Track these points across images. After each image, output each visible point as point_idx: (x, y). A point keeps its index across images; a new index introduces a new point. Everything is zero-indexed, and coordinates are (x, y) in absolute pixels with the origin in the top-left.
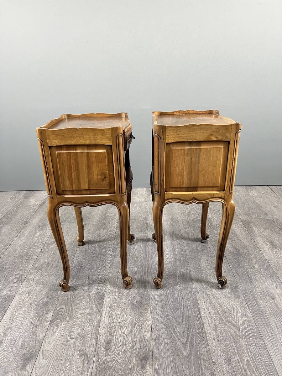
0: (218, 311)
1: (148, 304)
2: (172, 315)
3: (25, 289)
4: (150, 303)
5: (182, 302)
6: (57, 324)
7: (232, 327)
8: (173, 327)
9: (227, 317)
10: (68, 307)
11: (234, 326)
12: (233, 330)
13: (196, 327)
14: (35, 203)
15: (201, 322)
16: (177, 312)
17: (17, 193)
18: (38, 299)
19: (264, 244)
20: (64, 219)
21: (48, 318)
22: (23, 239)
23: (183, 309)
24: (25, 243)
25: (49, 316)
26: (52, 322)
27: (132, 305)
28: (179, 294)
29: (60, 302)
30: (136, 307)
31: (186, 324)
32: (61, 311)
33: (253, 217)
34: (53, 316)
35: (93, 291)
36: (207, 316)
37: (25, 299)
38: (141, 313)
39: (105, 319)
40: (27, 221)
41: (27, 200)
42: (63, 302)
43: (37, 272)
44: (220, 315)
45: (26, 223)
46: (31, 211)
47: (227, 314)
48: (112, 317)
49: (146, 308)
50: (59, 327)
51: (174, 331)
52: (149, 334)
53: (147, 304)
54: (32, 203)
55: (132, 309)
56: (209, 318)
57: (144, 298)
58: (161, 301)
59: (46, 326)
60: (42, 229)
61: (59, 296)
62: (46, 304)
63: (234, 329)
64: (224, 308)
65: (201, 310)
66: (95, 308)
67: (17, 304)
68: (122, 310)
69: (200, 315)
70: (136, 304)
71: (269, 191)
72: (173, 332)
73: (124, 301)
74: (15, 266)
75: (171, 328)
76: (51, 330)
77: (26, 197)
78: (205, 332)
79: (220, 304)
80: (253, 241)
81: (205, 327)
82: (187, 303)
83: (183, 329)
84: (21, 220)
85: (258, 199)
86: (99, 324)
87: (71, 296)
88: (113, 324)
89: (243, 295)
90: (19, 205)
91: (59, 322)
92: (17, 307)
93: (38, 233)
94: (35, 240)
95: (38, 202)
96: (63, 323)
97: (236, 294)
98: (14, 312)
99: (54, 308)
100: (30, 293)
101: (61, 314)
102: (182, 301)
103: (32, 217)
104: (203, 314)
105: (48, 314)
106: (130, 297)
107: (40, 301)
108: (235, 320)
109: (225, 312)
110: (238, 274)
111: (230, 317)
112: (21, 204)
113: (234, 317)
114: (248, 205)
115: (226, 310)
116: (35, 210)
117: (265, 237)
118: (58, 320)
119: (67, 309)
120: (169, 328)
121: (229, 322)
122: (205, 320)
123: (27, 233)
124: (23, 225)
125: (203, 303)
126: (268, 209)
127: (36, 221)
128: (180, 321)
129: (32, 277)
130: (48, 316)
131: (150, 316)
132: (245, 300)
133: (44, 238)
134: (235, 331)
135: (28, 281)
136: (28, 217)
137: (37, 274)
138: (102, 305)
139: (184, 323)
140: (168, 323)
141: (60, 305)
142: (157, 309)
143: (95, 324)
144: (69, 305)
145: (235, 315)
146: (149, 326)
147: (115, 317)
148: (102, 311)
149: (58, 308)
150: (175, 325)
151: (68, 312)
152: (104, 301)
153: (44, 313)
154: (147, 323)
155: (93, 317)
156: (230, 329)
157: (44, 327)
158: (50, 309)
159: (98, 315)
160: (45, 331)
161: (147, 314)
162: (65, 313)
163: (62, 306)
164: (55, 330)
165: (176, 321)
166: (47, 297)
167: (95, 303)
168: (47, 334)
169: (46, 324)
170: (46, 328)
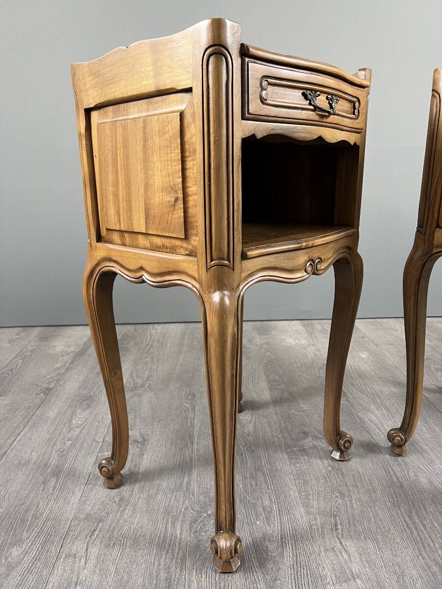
14: (66, 349)
17: (24, 330)
20: (139, 381)
22: (43, 432)
24: (50, 440)
40: (50, 386)
43: (95, 530)
45: (48, 391)
46: (58, 365)
60: (88, 406)
74: (27, 511)
77: (44, 338)
84: (37, 385)
90: (29, 354)
93: (81, 417)
94: (76, 433)
95: (72, 348)
103: (59, 379)
116: (67, 365)
123: (52, 414)
124: (42, 395)
127: (72, 385)
129: (79, 547)
133: (98, 428)
135: (71, 560)
136: (51, 378)
137: (94, 538)
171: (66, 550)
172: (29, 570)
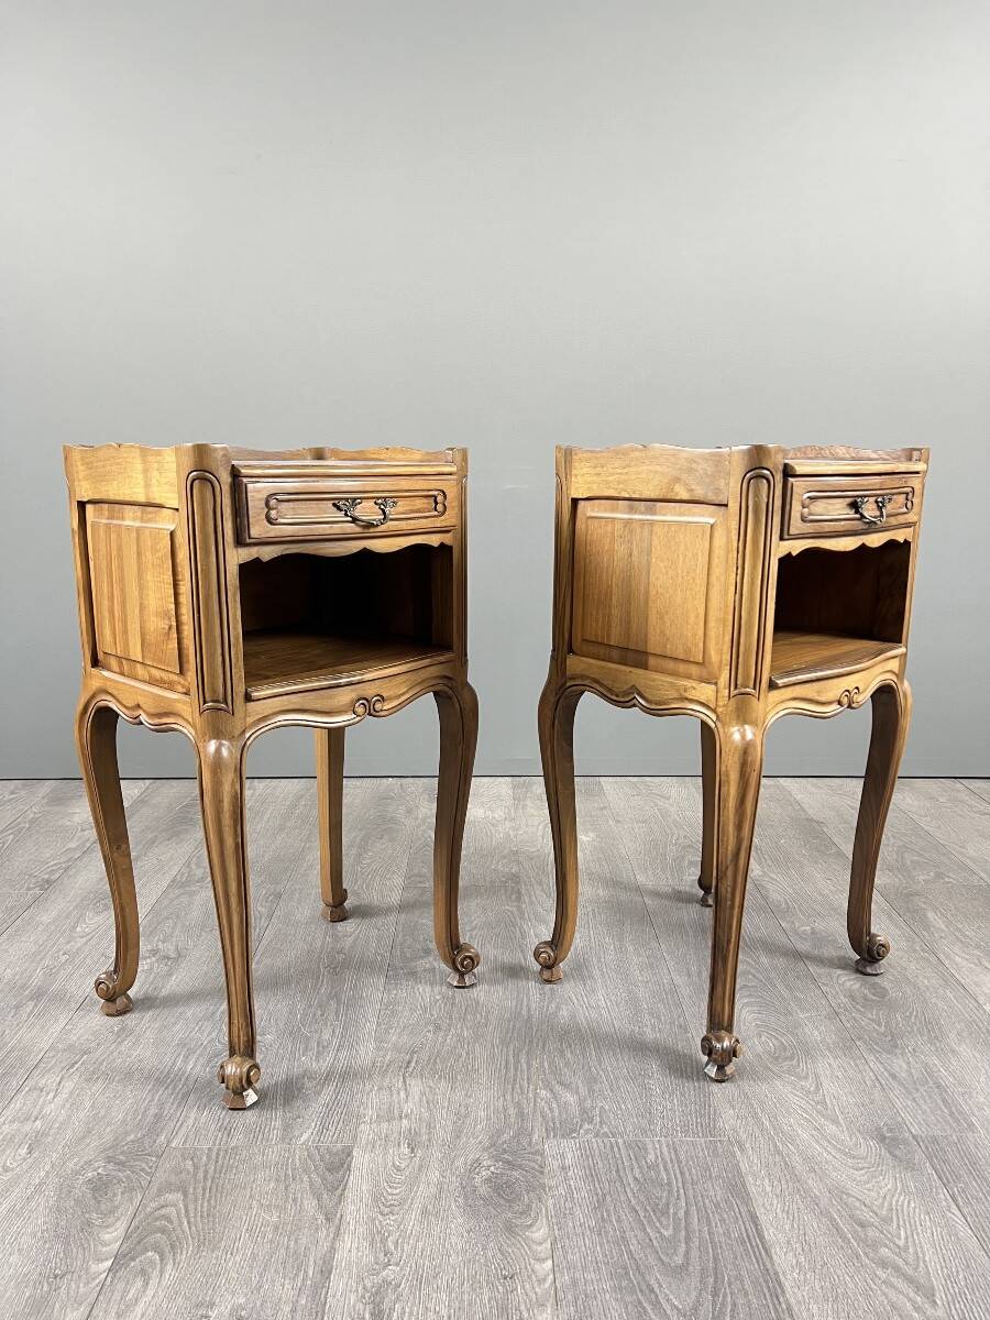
0: (832, 1220)
1: (537, 1188)
2: (641, 1235)
3: (15, 1126)
4: (543, 1186)
5: (680, 1185)
6: (143, 1272)
7: (900, 1283)
8: (648, 1285)
9: (874, 1245)
10: (196, 1199)
11: (910, 1280)
12: (910, 1300)
13: (747, 1283)
15: (769, 1267)
16: (661, 1223)
17: (24, 786)
18: (70, 1165)
19: (978, 969)
21: (105, 1244)
22: (28, 943)
23: (687, 1213)
24: (36, 954)
25: (112, 1237)
26: (121, 1260)
27: (468, 1191)
28: (665, 1150)
29: (161, 1177)
30: (487, 1201)
31: (703, 1271)
32: (168, 1219)
33: (921, 878)
34: (127, 1237)
35: (305, 1136)
36: (788, 1242)
37: (15, 1164)
38: (510, 1229)
39: (352, 1249)
40: (53, 877)
41: (57, 809)
42: (173, 1178)
43: (75, 1063)
44: (844, 1238)
45: (48, 884)
46: (72, 845)
47: (871, 1233)
48: (384, 1241)
49: (529, 1207)
50: (153, 1282)
51: (656, 1304)
52: (545, 1315)
53: (531, 1188)
54: (76, 819)
55: (471, 1210)
56: (799, 1250)
57: (520, 1166)
58: (592, 1176)
59: (96, 1278)
61: (159, 1157)
62: (100, 1187)
63: (912, 1295)
64: (857, 1208)
65: (762, 1218)
66: (310, 1205)
68: (425, 1212)
69: (761, 1237)
70: (483, 1190)
71: (964, 796)
72: (649, 1308)
73: (435, 1176)
75: (641, 1291)
76: (117, 1296)
77: (57, 800)
78: (789, 1309)
79: (840, 1193)
80: (933, 959)
81: (787, 1285)
82: (699, 1187)
83: (694, 1294)
84: (31, 875)
85: (929, 819)
86: (326, 1272)
87: (209, 1157)
88: (390, 1273)
89: (929, 1158)
90: (27, 825)
91: (152, 1262)
93: (93, 921)
94: (79, 945)
96: (169, 1267)
97: (897, 1153)
99: (136, 1202)
100: (35, 1143)
101: (163, 1231)
102: (680, 1180)
103: (70, 865)
104: (770, 1235)
105: (107, 1227)
106: (460, 1162)
107: (78, 1173)
108: (911, 1258)
109: (862, 1225)
110: (894, 1076)
111: (885, 1245)
112: (32, 822)
113: (901, 1243)
114: (894, 837)
115: (867, 1215)
116: (88, 845)
117: (978, 947)
118: (149, 1254)
119: (191, 1207)
120: (633, 1292)
121: (884, 1264)
122: (783, 1260)
123: (46, 918)
124: (37, 891)
125: (768, 1189)
126: (972, 853)
127: (87, 877)
128: (679, 1260)
129: (50, 1080)
130: (107, 1237)
131: (545, 1241)
132: (940, 1178)
134: (913, 1302)
135: (35, 1094)
136: (55, 865)
137: (72, 1071)
138: (339, 1191)
139: (695, 1267)
140: (625, 1268)
141: (160, 1193)
142: (578, 1212)
143: (311, 1273)
144: (200, 1191)
145: (907, 1238)
146: (545, 1280)
147: (397, 1243)
148: (338, 1215)
149: (153, 1205)
150: (656, 1277)
151: (192, 1220)
152: (351, 1177)
153: (89, 1223)
154: (537, 1267)
155: (304, 1241)
156: (891, 1293)
157: (88, 1283)
158: (117, 1207)
159: (322, 1234)
160: (91, 1299)
161: (534, 1229)
162: (181, 1224)
163: (170, 1197)
164: (130, 1296)
165: (661, 1259)
166: (109, 1160)
167: (311, 1184)
168: (94, 1312)
169: (94, 1268)
170: (94, 1284)
171: (31, 1083)
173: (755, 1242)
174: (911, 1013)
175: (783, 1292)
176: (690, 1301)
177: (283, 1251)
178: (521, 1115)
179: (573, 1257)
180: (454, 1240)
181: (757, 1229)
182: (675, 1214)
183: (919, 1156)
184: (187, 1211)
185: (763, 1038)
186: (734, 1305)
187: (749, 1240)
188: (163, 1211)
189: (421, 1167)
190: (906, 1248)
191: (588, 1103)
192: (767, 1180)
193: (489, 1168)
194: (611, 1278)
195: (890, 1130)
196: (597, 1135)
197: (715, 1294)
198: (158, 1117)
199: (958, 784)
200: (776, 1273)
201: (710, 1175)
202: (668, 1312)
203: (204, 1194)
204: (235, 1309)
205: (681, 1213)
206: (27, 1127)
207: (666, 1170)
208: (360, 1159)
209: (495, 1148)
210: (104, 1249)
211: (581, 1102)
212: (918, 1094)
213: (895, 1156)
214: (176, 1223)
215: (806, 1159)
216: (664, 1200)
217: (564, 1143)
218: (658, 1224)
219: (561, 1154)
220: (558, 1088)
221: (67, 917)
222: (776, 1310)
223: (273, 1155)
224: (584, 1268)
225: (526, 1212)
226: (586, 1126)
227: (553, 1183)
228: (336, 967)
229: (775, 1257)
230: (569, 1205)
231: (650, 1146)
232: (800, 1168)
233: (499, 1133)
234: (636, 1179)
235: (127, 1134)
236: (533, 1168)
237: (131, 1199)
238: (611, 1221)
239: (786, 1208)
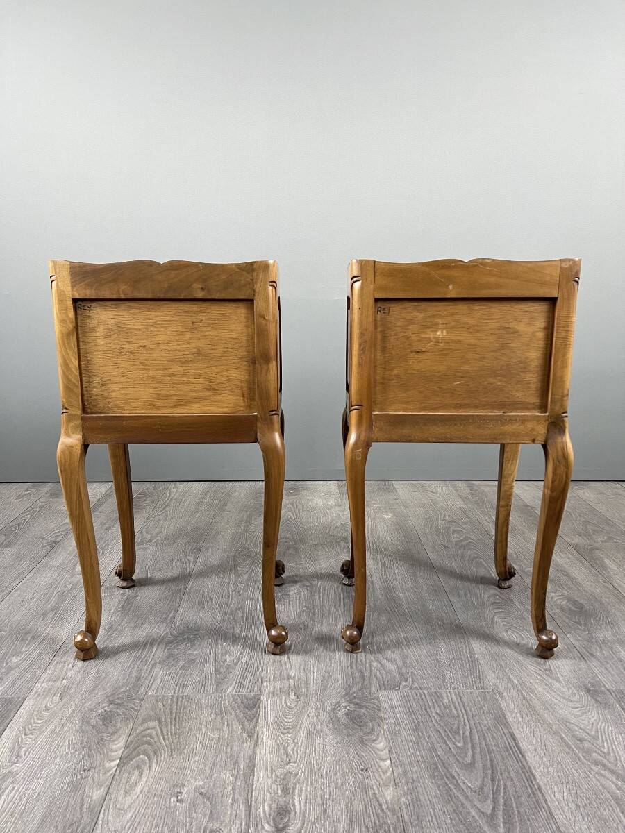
0: (562, 738)
1: (376, 719)
2: (443, 746)
3: (50, 683)
4: (380, 718)
5: (465, 717)
6: (139, 767)
7: (607, 774)
8: (451, 775)
9: (588, 752)
10: (167, 726)
11: (613, 772)
12: (613, 783)
13: (513, 774)
15: (525, 764)
16: (455, 739)
17: (34, 486)
18: (87, 705)
21: (113, 751)
22: (46, 578)
23: (471, 732)
24: (52, 584)
25: (118, 746)
26: (124, 760)
27: (334, 720)
28: (454, 696)
29: (143, 712)
30: (346, 726)
31: (484, 767)
32: (151, 736)
33: (599, 539)
34: (127, 747)
35: (230, 689)
36: (535, 750)
37: (53, 706)
38: (362, 741)
39: (266, 753)
40: (58, 540)
41: (56, 499)
42: (152, 713)
44: (570, 748)
45: (54, 544)
47: (586, 745)
48: (285, 749)
49: (373, 729)
50: (146, 772)
51: (457, 785)
52: (389, 792)
53: (373, 719)
55: (336, 731)
56: (543, 755)
57: (365, 706)
58: (410, 712)
59: (110, 771)
61: (141, 700)
62: (106, 718)
63: (615, 780)
64: (576, 730)
65: (518, 736)
66: (237, 728)
67: (30, 716)
68: (309, 732)
69: (519, 748)
70: (344, 720)
72: (453, 788)
73: (312, 711)
74: (27, 634)
75: (447, 778)
76: (124, 781)
78: (540, 788)
79: (564, 722)
80: (611, 587)
81: (537, 775)
82: (477, 718)
83: (480, 780)
84: (43, 539)
85: (600, 505)
86: (251, 767)
87: (172, 700)
88: (291, 767)
89: (618, 701)
90: (38, 509)
91: (143, 761)
92: (31, 725)
96: (154, 765)
97: (598, 698)
98: (24, 737)
99: (130, 727)
100: (64, 693)
101: (149, 743)
102: (465, 714)
104: (523, 745)
105: (114, 741)
106: (327, 704)
107: (92, 710)
108: (612, 759)
109: (581, 740)
111: (596, 752)
112: (41, 507)
113: (606, 750)
114: (580, 516)
115: (584, 735)
118: (141, 756)
119: (164, 730)
120: (442, 779)
121: (596, 763)
122: (533, 760)
123: (56, 563)
124: (48, 547)
125: (520, 719)
128: (469, 760)
130: (114, 747)
131: (385, 749)
134: (616, 785)
135: (61, 665)
136: (58, 532)
138: (254, 720)
139: (479, 765)
140: (435, 764)
141: (144, 721)
142: (403, 733)
143: (242, 767)
144: (169, 720)
145: (608, 748)
146: (387, 771)
147: (293, 749)
148: (256, 734)
149: (141, 728)
150: (455, 770)
151: (166, 737)
152: (261, 712)
153: (102, 739)
154: (382, 764)
155: (236, 749)
156: (602, 780)
157: (105, 773)
158: (118, 730)
159: (246, 745)
160: (108, 783)
161: (377, 742)
162: (159, 739)
163: (151, 724)
164: (132, 780)
165: (457, 759)
166: (111, 702)
167: (237, 716)
168: (111, 790)
169: (108, 765)
170: (108, 774)
171: (57, 658)
172: (25, 670)
173: (515, 750)
174: (600, 618)
175: (535, 779)
176: (478, 783)
177: (224, 754)
178: (363, 677)
179: (404, 759)
180: (328, 748)
181: (515, 743)
182: (464, 734)
183: (612, 700)
184: (162, 732)
185: (509, 633)
186: (505, 786)
187: (511, 748)
188: (147, 732)
189: (304, 707)
190: (609, 753)
191: (404, 671)
192: (518, 715)
193: (346, 707)
194: (428, 770)
195: (593, 686)
196: (411, 688)
197: (493, 780)
198: (138, 678)
199: (617, 485)
200: (530, 768)
201: (484, 713)
202: (465, 790)
203: (171, 722)
204: (197, 790)
205: (467, 733)
206: (58, 684)
207: (455, 708)
208: (265, 702)
209: (349, 696)
210: (113, 754)
211: (399, 669)
212: (609, 665)
213: (596, 700)
214: (156, 739)
215: (542, 703)
216: (456, 726)
217: (391, 693)
218: (453, 739)
219: (389, 699)
220: (384, 661)
221: (69, 563)
222: (531, 788)
223: (212, 698)
224: (411, 765)
225: (371, 732)
226: (404, 683)
227: (386, 716)
228: (239, 591)
229: (527, 758)
230: (397, 728)
231: (444, 695)
232: (539, 708)
233: (351, 688)
234: (437, 713)
235: (120, 687)
236: (373, 707)
237: (127, 725)
238: (425, 738)
239: (532, 731)
